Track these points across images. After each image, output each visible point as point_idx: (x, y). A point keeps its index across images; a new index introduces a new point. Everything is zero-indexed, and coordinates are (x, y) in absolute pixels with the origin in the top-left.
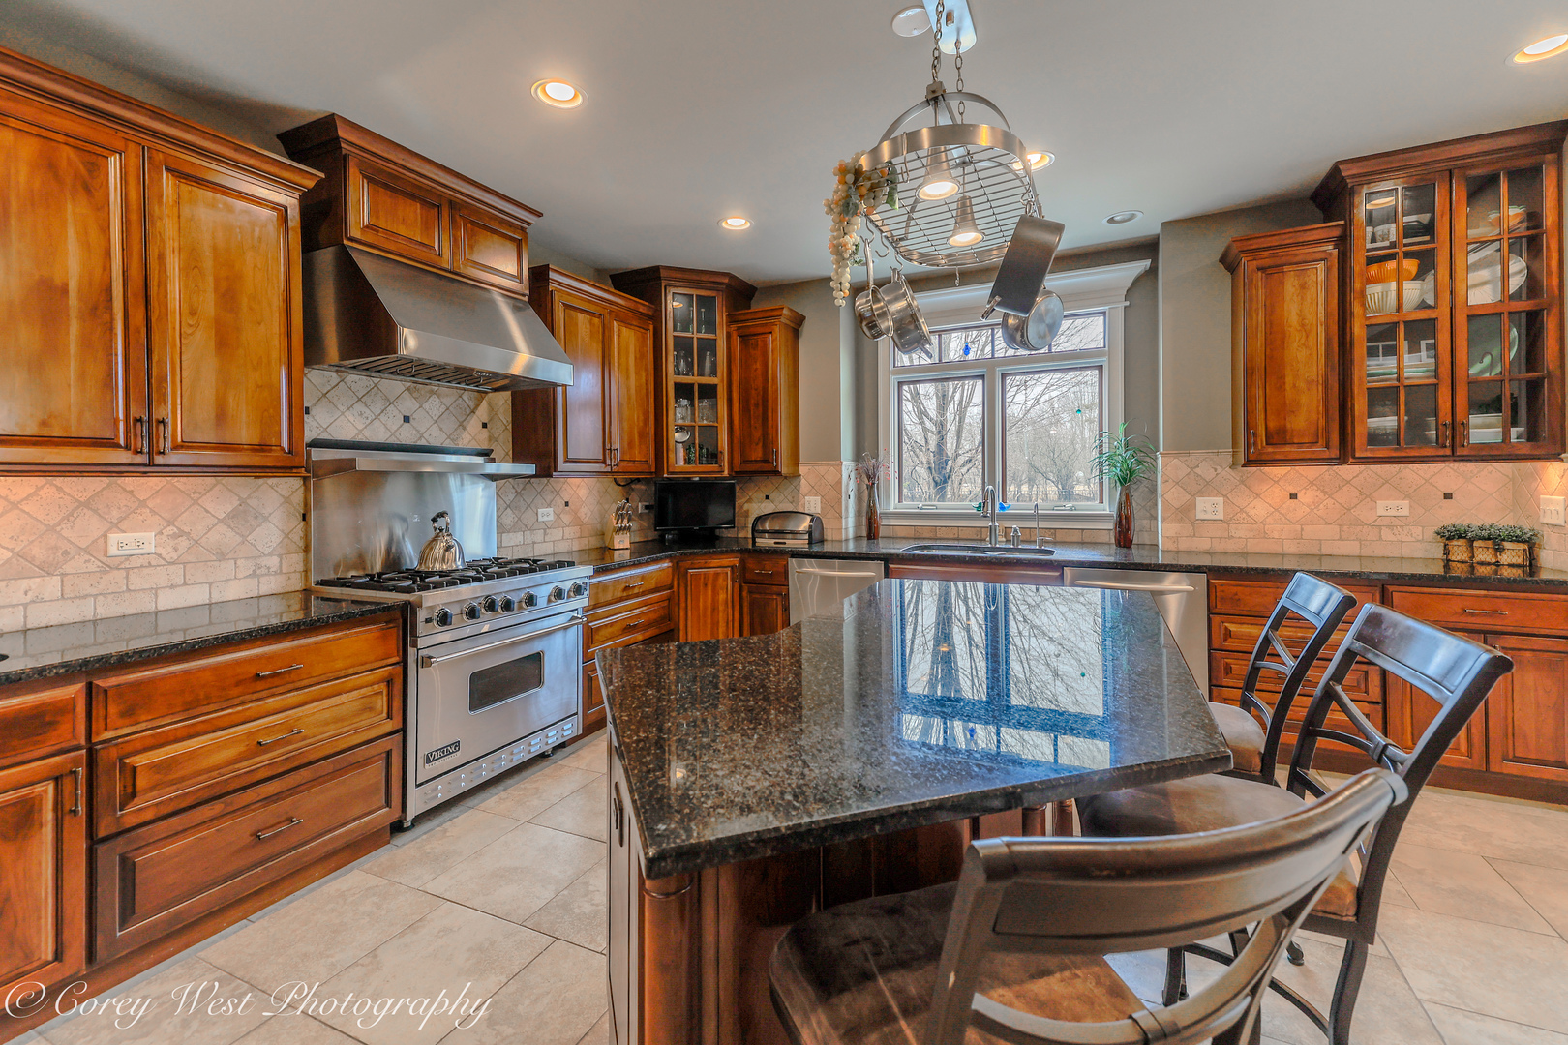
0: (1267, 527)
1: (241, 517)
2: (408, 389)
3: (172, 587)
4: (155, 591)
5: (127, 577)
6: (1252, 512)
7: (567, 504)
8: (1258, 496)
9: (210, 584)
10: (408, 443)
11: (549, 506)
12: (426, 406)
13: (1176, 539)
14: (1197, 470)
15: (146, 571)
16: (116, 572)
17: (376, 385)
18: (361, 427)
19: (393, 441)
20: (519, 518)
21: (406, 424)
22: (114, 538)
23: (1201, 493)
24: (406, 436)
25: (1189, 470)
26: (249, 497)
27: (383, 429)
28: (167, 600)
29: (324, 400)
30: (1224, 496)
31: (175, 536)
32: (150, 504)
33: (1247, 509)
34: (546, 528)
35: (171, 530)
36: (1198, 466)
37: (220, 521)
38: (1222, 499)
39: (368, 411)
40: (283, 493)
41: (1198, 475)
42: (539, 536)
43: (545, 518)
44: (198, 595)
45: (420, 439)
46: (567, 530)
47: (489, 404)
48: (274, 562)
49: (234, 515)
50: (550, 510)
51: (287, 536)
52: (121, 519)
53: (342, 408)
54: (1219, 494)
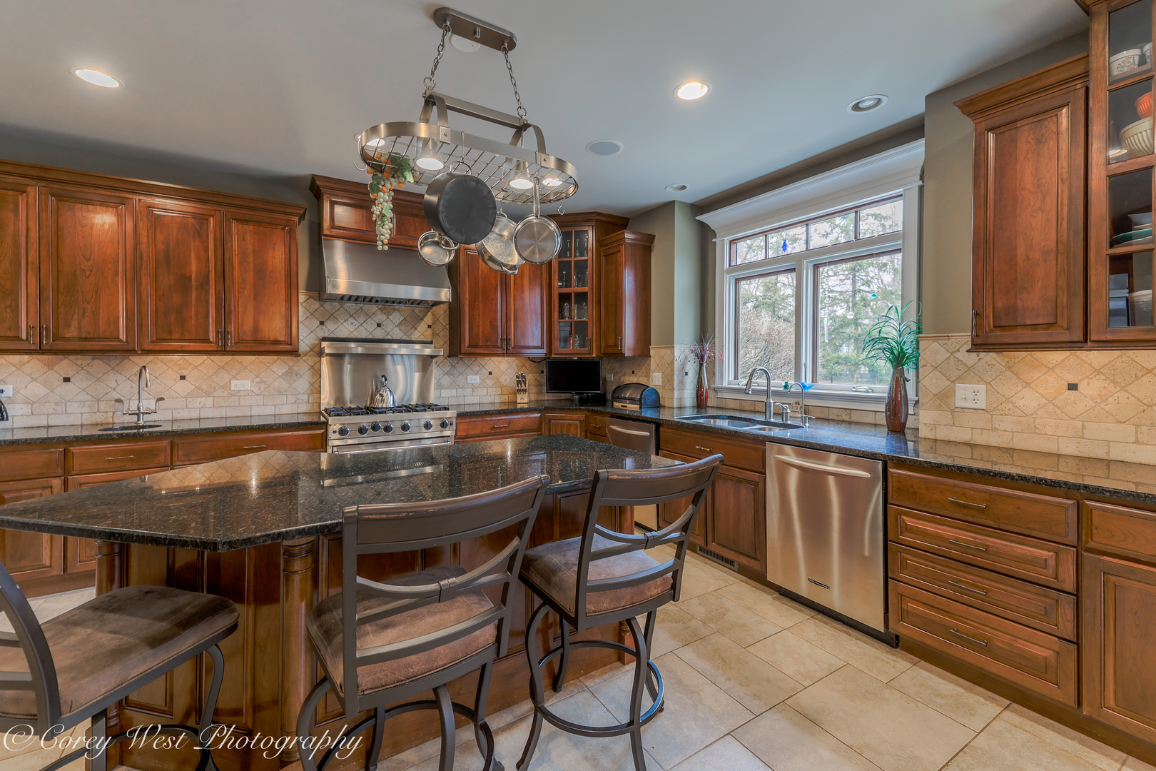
0: (1038, 421)
1: (289, 374)
2: (380, 309)
3: (258, 405)
4: (251, 407)
5: (239, 400)
6: (1020, 403)
7: (490, 373)
8: (1028, 384)
9: (275, 405)
10: (379, 338)
11: (476, 374)
12: (391, 317)
13: (934, 427)
14: (958, 355)
15: (247, 397)
16: (234, 397)
17: (361, 308)
18: (352, 330)
19: (370, 337)
20: (454, 381)
21: (378, 328)
22: (233, 382)
23: (960, 379)
24: (379, 334)
25: (949, 354)
26: (293, 365)
27: (365, 331)
28: (256, 411)
29: (332, 317)
30: (988, 383)
31: (259, 383)
32: (249, 368)
33: (1014, 399)
34: (474, 387)
35: (257, 380)
36: (958, 351)
37: (280, 376)
38: (985, 386)
39: (356, 322)
40: (310, 364)
41: (959, 360)
42: (469, 392)
43: (473, 382)
44: (270, 410)
45: (387, 335)
46: (490, 390)
47: (433, 314)
48: (305, 397)
49: (286, 374)
50: (477, 377)
51: (312, 385)
52: (237, 374)
53: (341, 321)
54: (981, 380)
